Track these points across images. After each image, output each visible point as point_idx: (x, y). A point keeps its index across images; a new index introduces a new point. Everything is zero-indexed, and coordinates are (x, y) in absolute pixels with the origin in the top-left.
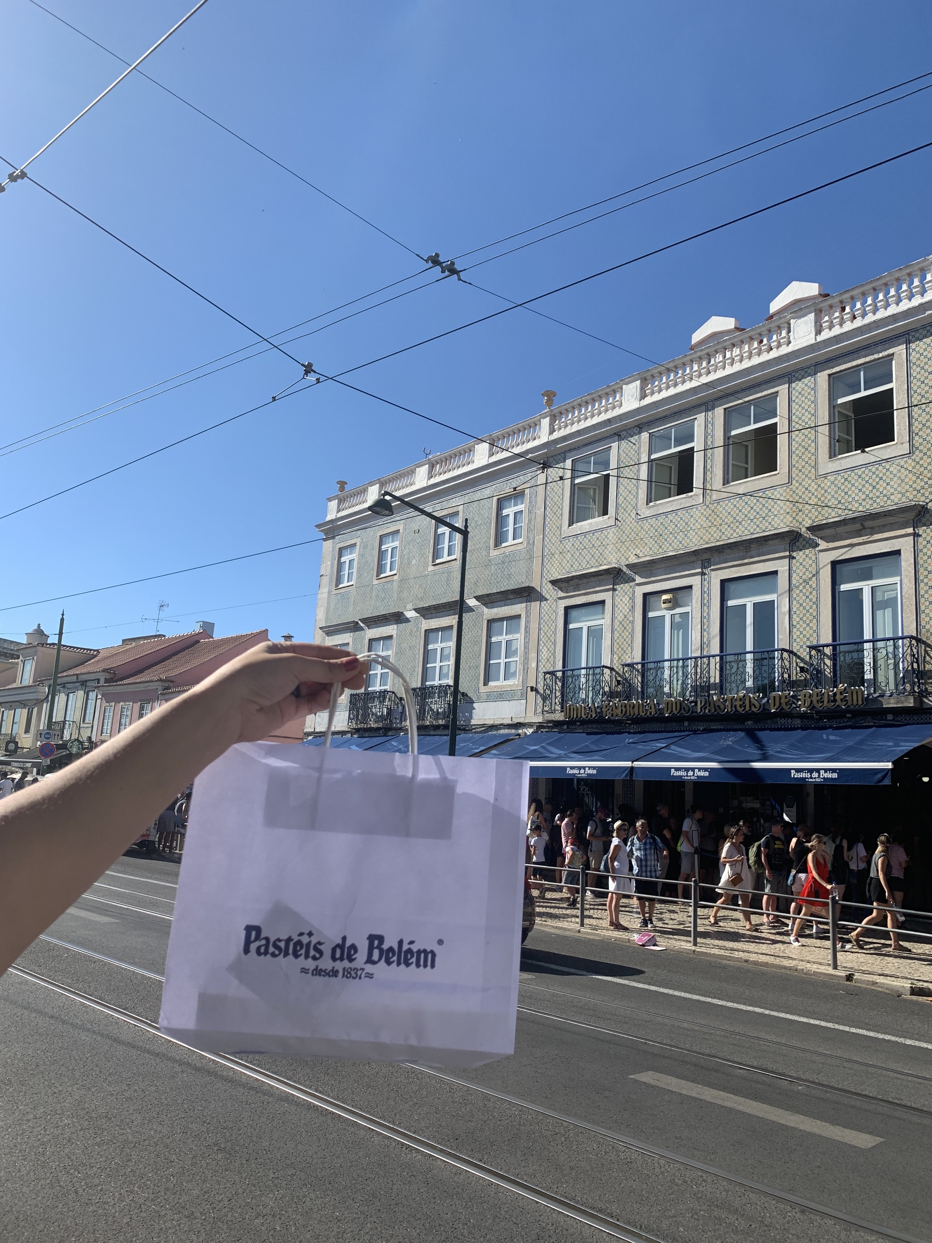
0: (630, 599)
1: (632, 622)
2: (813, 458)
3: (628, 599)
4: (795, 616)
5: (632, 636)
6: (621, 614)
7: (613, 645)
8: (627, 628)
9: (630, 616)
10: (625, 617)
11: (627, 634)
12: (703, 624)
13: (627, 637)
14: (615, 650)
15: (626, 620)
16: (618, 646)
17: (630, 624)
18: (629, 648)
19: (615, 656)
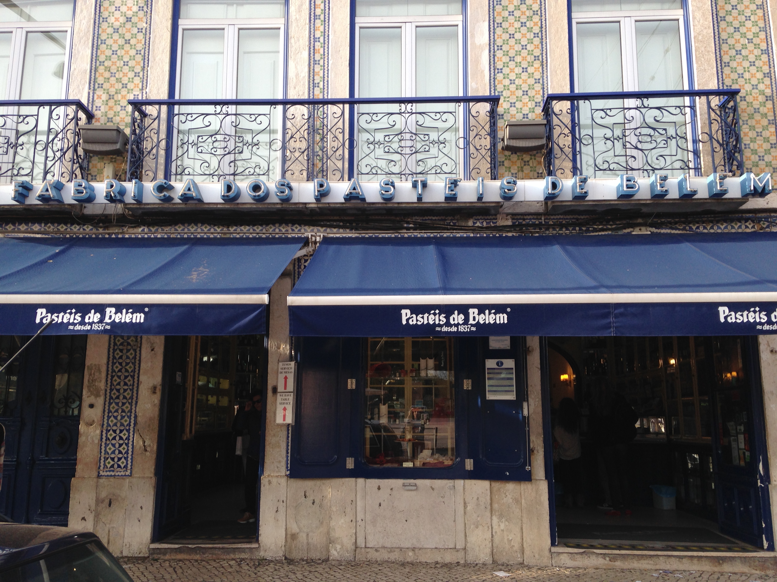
4: (499, 54)
5: (146, 60)
6: (117, 14)
7: (94, 70)
8: (133, 42)
9: (141, 20)
10: (129, 20)
11: (133, 52)
12: (312, 51)
13: (133, 58)
14: (100, 80)
15: (129, 25)
16: (107, 75)
17: (140, 36)
18: (137, 80)
19: (99, 92)
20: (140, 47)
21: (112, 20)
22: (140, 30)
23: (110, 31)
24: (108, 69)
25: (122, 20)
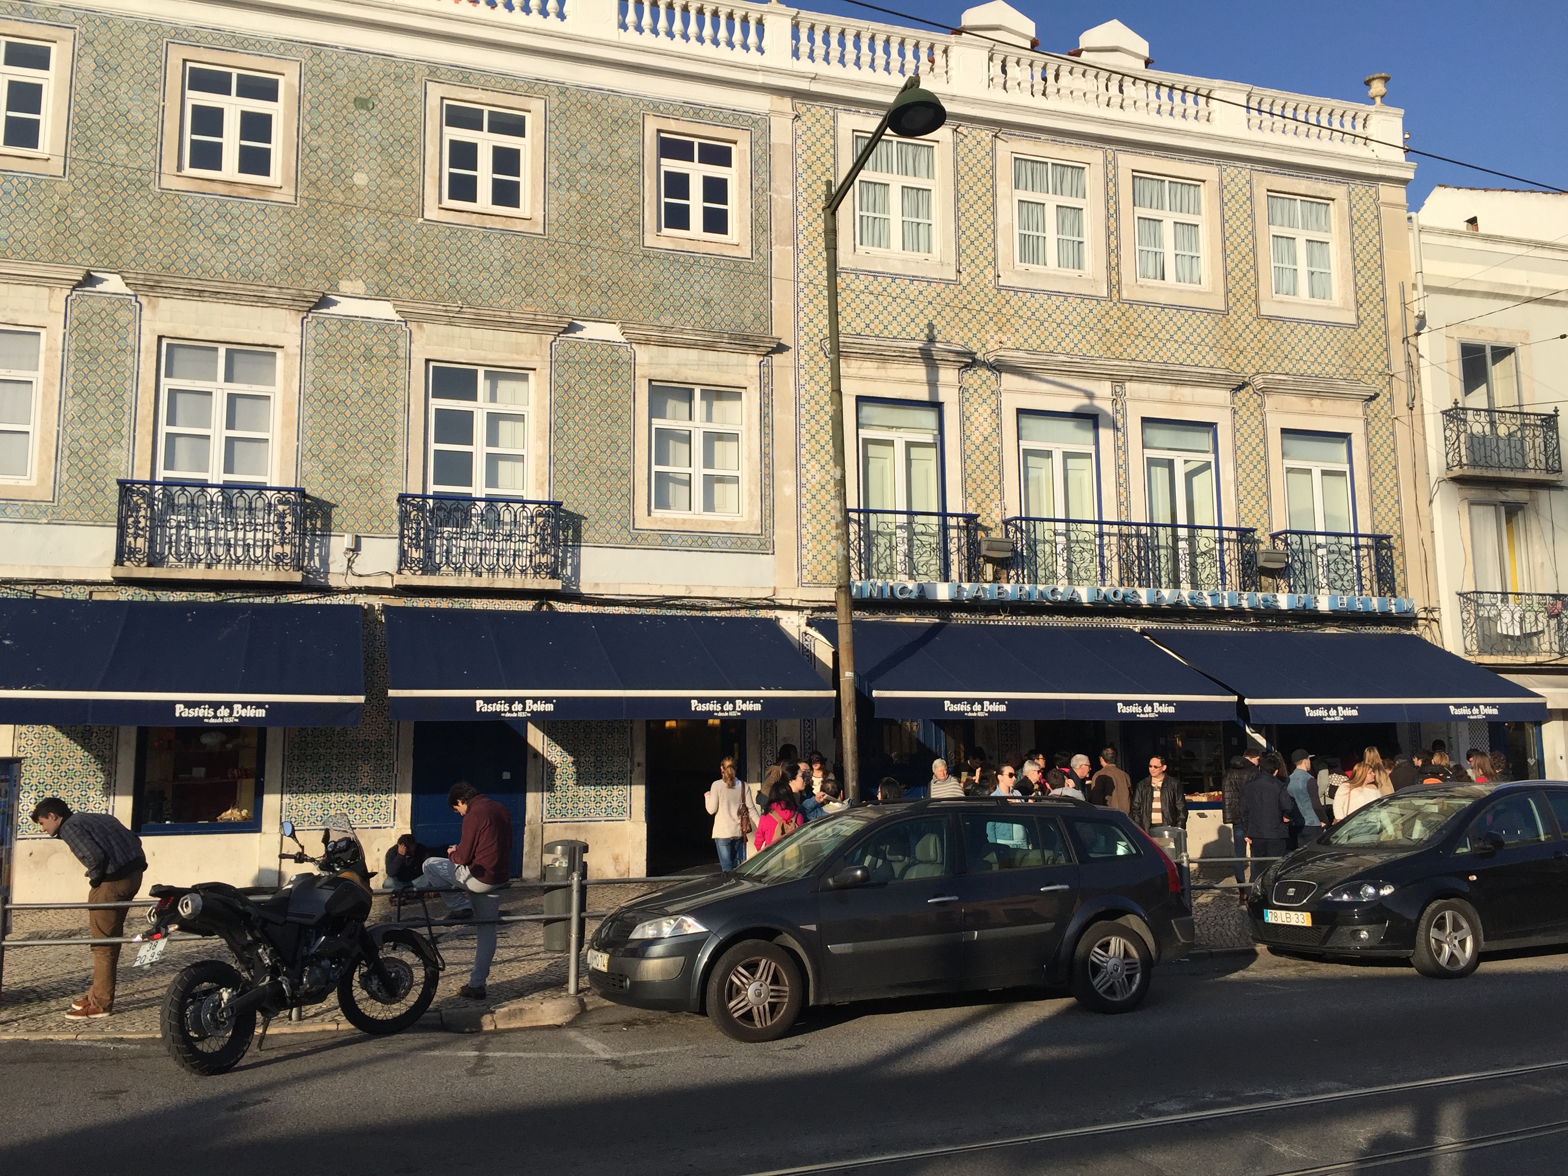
0: (993, 411)
1: (1000, 452)
2: (1253, 289)
3: (989, 411)
4: (1241, 488)
5: (1001, 473)
6: (977, 433)
7: (964, 481)
8: (990, 458)
9: (994, 439)
10: (986, 439)
11: (991, 468)
12: (1118, 476)
13: (992, 472)
14: (970, 490)
15: (986, 444)
16: (975, 486)
17: (995, 454)
18: (996, 492)
19: (970, 500)
20: (996, 463)
21: (973, 438)
22: (995, 449)
23: (973, 448)
24: (974, 481)
25: (981, 439)
